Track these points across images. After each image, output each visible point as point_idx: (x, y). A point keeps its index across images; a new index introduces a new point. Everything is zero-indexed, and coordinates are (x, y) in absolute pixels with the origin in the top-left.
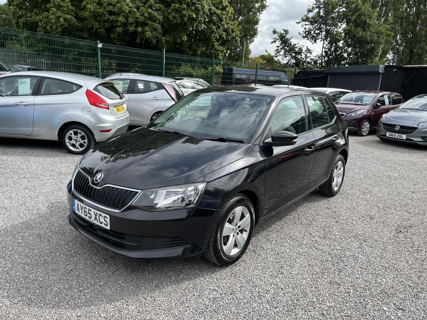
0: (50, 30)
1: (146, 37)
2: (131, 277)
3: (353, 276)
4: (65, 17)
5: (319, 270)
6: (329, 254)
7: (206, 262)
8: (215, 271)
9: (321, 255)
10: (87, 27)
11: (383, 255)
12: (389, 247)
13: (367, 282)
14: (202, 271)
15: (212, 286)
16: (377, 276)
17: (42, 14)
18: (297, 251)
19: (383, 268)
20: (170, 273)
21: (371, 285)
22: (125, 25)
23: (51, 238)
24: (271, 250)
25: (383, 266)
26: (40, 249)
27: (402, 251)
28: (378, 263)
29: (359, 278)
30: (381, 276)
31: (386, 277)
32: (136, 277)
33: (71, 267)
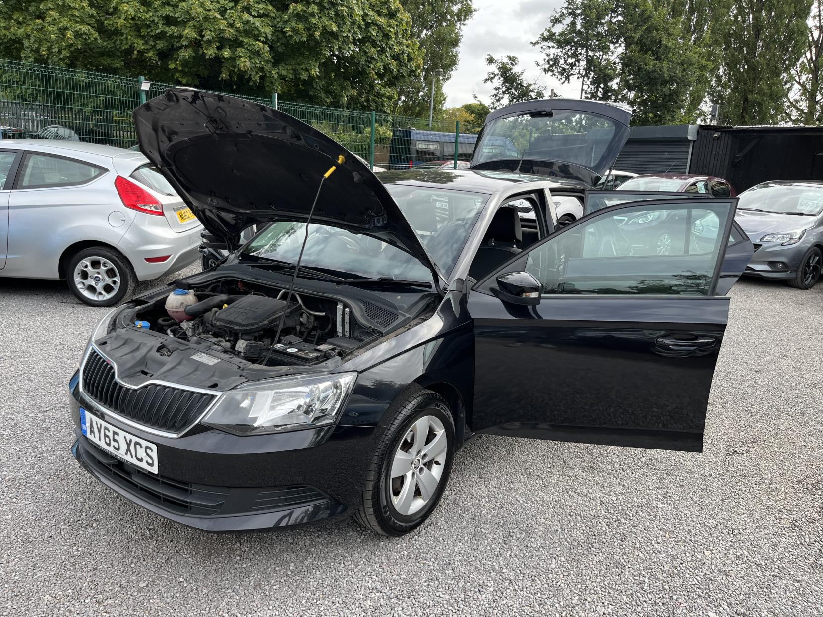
0: (46, 56)
1: (239, 70)
2: (204, 568)
3: (649, 549)
4: (77, 29)
5: (582, 537)
6: (602, 502)
7: (359, 529)
8: (376, 547)
9: (586, 506)
10: (120, 47)
11: (705, 501)
12: (715, 484)
13: (676, 560)
14: (351, 548)
15: (371, 582)
16: (694, 546)
17: (30, 22)
18: (538, 499)
19: (705, 529)
20: (285, 555)
21: (684, 565)
22: (196, 44)
23: (39, 487)
24: (487, 500)
25: (705, 525)
26: (17, 512)
27: (740, 492)
28: (695, 520)
29: (660, 552)
30: (701, 545)
31: (711, 548)
32: (214, 567)
33: (80, 549)
